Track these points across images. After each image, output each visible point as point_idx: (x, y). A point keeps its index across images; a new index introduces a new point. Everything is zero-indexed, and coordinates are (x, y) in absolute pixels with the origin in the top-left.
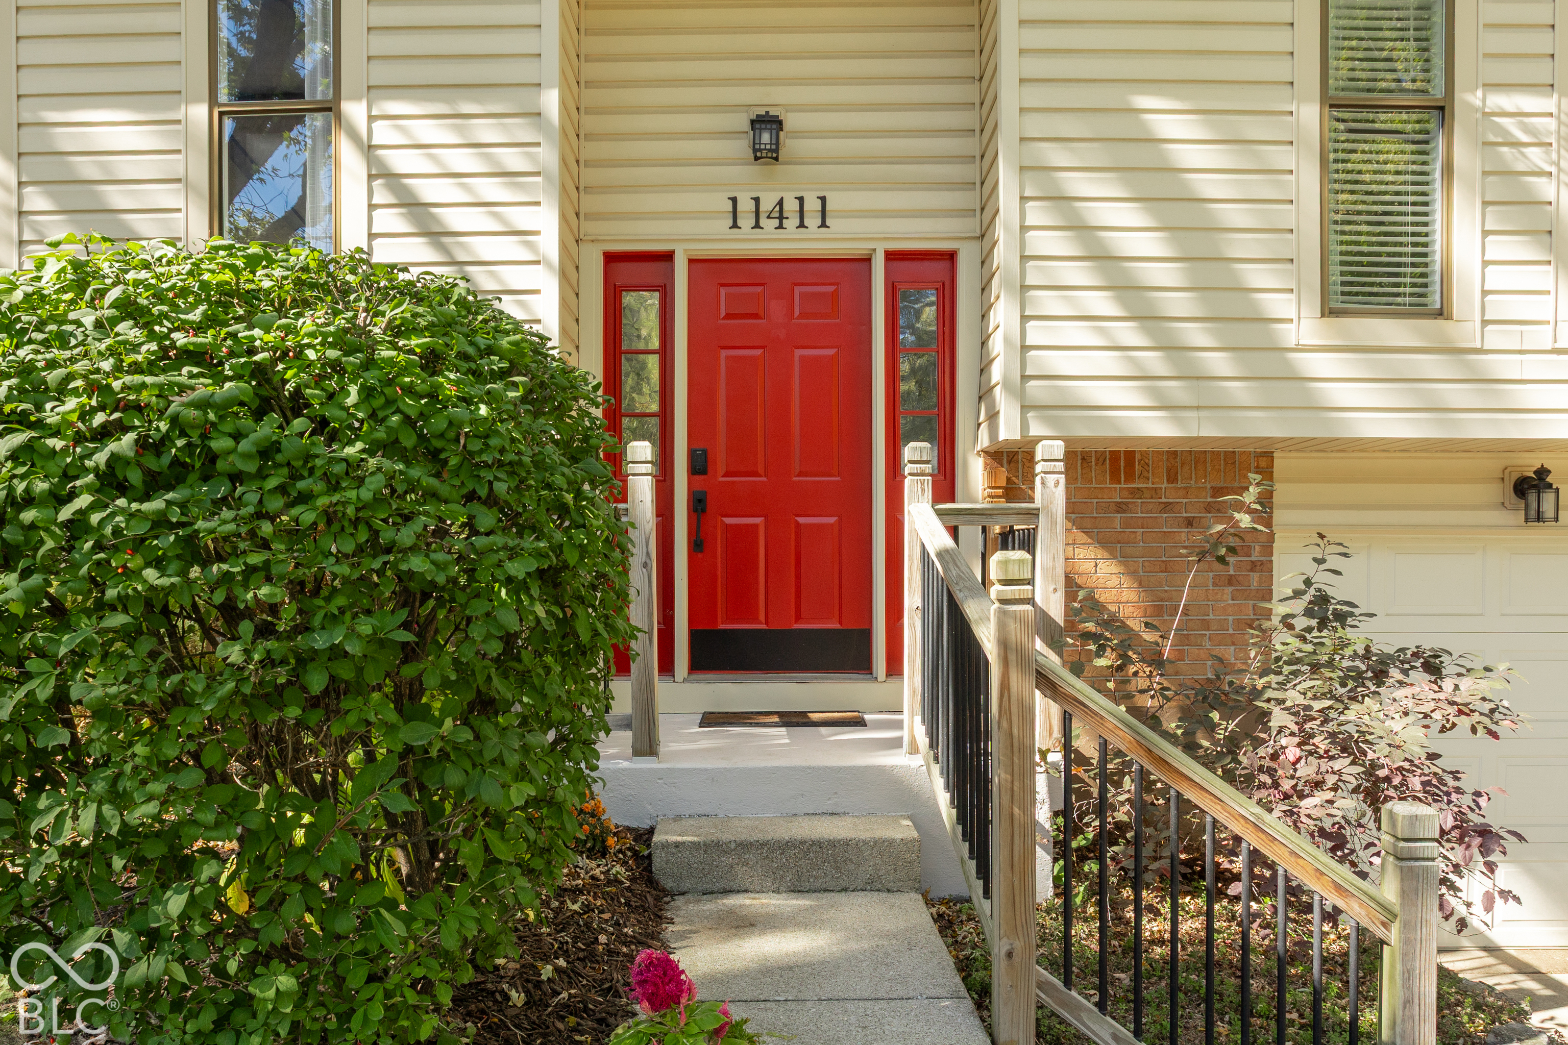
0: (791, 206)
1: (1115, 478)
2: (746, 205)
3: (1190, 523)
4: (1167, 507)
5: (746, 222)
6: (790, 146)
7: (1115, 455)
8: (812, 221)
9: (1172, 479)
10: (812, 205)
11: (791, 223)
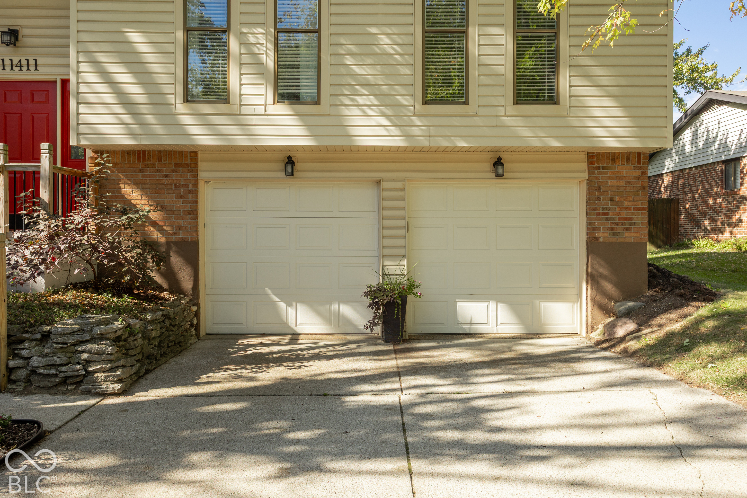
0: (24, 62)
1: (139, 160)
2: (7, 62)
3: (166, 176)
4: (158, 171)
5: (8, 68)
6: (23, 40)
7: (139, 152)
8: (32, 68)
9: (160, 161)
10: (32, 62)
11: (25, 68)
